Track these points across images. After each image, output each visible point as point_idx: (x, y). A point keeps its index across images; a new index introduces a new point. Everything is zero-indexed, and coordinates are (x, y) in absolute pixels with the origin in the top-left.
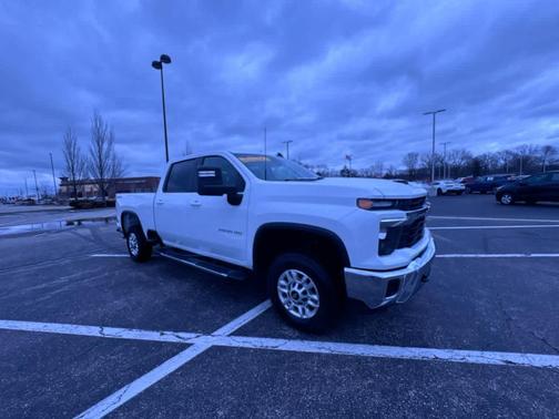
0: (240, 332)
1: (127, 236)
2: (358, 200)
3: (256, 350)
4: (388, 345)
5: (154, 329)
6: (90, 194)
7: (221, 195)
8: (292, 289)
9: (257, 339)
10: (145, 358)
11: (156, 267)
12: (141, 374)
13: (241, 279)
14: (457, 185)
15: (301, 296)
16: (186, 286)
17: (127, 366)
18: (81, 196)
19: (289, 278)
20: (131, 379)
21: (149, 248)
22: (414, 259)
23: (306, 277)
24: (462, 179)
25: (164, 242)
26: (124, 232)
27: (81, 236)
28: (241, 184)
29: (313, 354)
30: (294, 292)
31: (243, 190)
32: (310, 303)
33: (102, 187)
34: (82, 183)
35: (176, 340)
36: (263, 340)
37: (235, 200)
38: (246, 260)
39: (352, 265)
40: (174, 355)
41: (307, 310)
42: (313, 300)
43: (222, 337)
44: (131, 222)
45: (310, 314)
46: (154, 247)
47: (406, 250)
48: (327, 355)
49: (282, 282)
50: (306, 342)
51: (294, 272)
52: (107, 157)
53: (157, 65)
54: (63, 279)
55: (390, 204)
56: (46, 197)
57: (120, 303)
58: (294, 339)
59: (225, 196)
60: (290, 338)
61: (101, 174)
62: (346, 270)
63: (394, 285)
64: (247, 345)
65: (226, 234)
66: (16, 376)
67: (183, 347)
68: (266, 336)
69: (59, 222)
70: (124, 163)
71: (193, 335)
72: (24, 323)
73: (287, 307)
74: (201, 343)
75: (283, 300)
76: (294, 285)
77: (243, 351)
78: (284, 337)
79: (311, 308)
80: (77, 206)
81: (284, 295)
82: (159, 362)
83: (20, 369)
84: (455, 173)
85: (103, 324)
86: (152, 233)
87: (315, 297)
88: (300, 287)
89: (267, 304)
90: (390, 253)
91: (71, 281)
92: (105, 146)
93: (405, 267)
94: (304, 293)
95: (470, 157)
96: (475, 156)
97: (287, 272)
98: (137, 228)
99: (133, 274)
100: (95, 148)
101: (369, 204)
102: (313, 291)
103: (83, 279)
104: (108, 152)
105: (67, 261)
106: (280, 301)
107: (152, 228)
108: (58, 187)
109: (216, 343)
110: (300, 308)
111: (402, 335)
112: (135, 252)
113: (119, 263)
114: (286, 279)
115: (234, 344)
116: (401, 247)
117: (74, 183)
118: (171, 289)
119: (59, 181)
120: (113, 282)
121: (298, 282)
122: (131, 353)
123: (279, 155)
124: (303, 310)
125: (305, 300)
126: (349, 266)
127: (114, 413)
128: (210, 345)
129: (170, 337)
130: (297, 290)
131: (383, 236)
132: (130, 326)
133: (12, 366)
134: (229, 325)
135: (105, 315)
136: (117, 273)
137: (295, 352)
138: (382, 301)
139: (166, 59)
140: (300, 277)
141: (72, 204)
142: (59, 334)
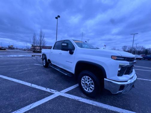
0: (68, 93)
1: (43, 60)
2: (112, 56)
3: (72, 99)
4: (117, 107)
5: (45, 87)
6: (38, 49)
7: (68, 51)
8: (86, 82)
9: (73, 96)
10: (41, 95)
11: (49, 69)
12: (38, 100)
13: (71, 76)
14: (140, 56)
15: (88, 85)
16: (56, 76)
17: (35, 97)
18: (36, 49)
19: (85, 78)
20: (35, 101)
21: (48, 64)
22: (130, 79)
23: (90, 79)
24: (141, 55)
25: (52, 63)
26: (42, 59)
27: (33, 59)
28: (74, 48)
29: (90, 105)
30: (86, 83)
31: (74, 50)
32: (91, 87)
33: (40, 48)
34: (36, 46)
35: (50, 91)
36: (75, 96)
37: (71, 53)
38: (73, 71)
39: (107, 78)
40: (48, 96)
41: (90, 90)
42: (92, 87)
43: (63, 93)
44: (44, 57)
45: (91, 91)
46: (49, 64)
47: (127, 75)
48: (95, 106)
49: (83, 79)
50: (89, 100)
51: (87, 77)
52: (42, 41)
53: (57, 18)
54: (26, 69)
55: (123, 59)
56: (28, 49)
57: (38, 78)
58: (84, 98)
59: (69, 51)
60: (83, 98)
61: (40, 44)
62: (105, 79)
63: (122, 87)
64: (70, 97)
65: (68, 62)
66: (7, 94)
67: (51, 94)
68: (76, 95)
69: (30, 55)
70: (46, 42)
71: (55, 91)
72: (14, 79)
73: (83, 87)
74: (57, 94)
75: (82, 85)
76: (86, 81)
77: (68, 99)
78: (82, 97)
79: (91, 89)
80: (34, 52)
81: (83, 83)
82: (44, 98)
83: (9, 92)
84: (139, 53)
85: (32, 83)
86: (49, 60)
87: (93, 86)
88: (88, 82)
89: (77, 85)
90: (121, 76)
91: (28, 70)
92: (42, 38)
93: (127, 81)
94: (89, 84)
95: (145, 49)
96: (146, 48)
97: (84, 77)
98: (45, 58)
99: (43, 70)
100: (40, 38)
101: (116, 58)
102: (92, 84)
103: (31, 70)
104: (43, 39)
105: (28, 65)
106: (81, 85)
107: (49, 59)
108: (31, 47)
109: (61, 95)
110: (87, 88)
111: (122, 104)
112: (44, 65)
113: (40, 67)
114: (84, 79)
115: (66, 96)
116: (125, 74)
117: (34, 46)
118: (52, 76)
119: (31, 46)
120: (38, 71)
121: (88, 80)
122: (37, 93)
123: (86, 42)
124: (89, 89)
125: (90, 86)
126: (106, 78)
127: (28, 111)
128: (59, 95)
129: (48, 90)
130: (87, 83)
131: (119, 69)
132: (39, 85)
133: (8, 90)
134: (65, 90)
135: (34, 81)
136: (39, 69)
137: (84, 103)
138: (117, 92)
139: (59, 16)
140: (89, 79)
141: (33, 51)
142: (21, 84)
